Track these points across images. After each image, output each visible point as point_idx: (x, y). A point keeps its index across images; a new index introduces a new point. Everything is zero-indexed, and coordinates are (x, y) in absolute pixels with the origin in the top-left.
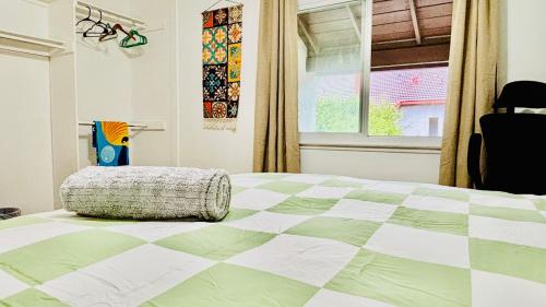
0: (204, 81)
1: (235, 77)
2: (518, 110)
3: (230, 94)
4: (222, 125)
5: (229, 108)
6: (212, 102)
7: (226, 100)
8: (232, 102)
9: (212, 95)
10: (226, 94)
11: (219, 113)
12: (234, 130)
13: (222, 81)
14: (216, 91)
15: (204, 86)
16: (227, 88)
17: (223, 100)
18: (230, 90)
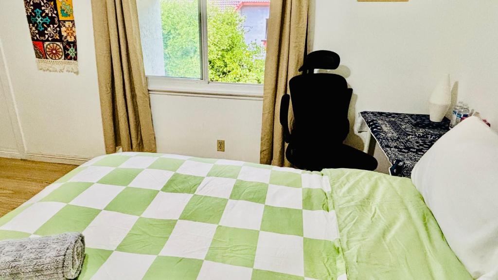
0: (29, 17)
1: (67, 15)
2: (316, 71)
3: (65, 34)
4: (61, 67)
5: (65, 49)
6: (43, 41)
7: (61, 40)
8: (69, 43)
9: (42, 34)
10: (60, 32)
11: (54, 54)
12: (77, 73)
13: (52, 18)
14: (46, 29)
15: (30, 22)
16: (59, 27)
17: (57, 40)
18: (63, 29)
